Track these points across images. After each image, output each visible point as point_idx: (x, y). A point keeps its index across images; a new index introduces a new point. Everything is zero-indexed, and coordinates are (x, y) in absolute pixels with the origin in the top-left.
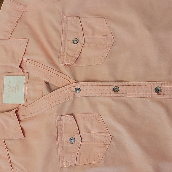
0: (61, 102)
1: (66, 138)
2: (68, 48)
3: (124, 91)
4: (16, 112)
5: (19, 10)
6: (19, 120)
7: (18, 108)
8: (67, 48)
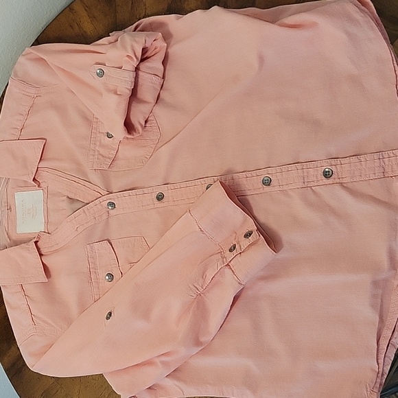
0: (89, 224)
1: (103, 275)
2: (100, 144)
3: (171, 198)
4: (36, 243)
5: (30, 95)
6: (41, 255)
7: (39, 237)
8: (98, 144)
